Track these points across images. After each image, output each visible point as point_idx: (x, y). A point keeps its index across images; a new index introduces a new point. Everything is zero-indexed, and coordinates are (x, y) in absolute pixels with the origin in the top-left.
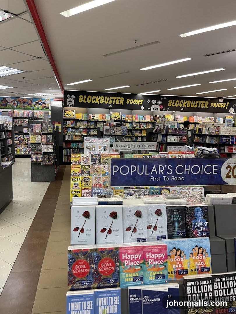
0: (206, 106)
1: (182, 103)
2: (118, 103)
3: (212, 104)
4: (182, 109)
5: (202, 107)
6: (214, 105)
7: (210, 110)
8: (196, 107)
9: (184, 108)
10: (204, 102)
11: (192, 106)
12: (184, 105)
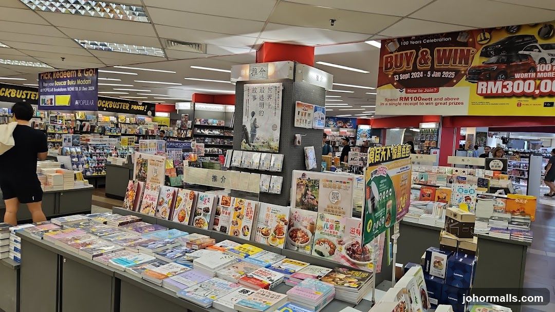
0: (127, 108)
1: (104, 104)
2: (34, 98)
3: (133, 106)
4: (105, 109)
5: (124, 108)
6: (135, 107)
7: (131, 111)
8: (118, 107)
9: (106, 108)
10: (125, 104)
11: (114, 107)
12: (106, 105)
